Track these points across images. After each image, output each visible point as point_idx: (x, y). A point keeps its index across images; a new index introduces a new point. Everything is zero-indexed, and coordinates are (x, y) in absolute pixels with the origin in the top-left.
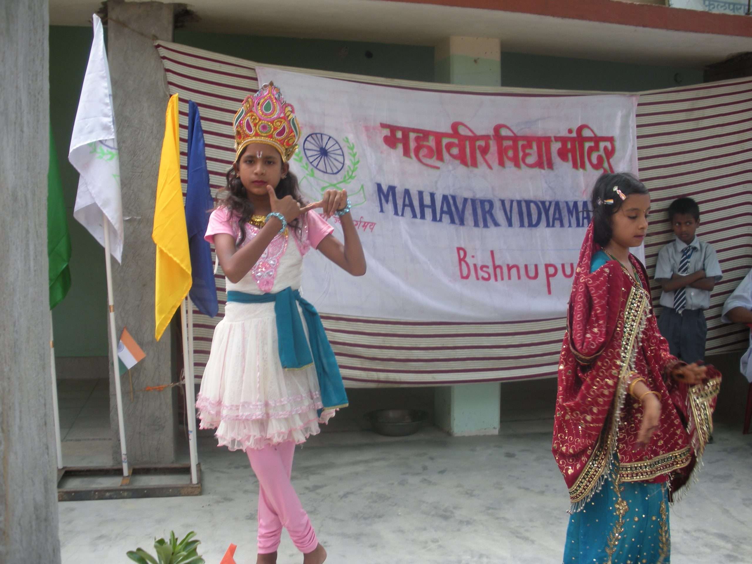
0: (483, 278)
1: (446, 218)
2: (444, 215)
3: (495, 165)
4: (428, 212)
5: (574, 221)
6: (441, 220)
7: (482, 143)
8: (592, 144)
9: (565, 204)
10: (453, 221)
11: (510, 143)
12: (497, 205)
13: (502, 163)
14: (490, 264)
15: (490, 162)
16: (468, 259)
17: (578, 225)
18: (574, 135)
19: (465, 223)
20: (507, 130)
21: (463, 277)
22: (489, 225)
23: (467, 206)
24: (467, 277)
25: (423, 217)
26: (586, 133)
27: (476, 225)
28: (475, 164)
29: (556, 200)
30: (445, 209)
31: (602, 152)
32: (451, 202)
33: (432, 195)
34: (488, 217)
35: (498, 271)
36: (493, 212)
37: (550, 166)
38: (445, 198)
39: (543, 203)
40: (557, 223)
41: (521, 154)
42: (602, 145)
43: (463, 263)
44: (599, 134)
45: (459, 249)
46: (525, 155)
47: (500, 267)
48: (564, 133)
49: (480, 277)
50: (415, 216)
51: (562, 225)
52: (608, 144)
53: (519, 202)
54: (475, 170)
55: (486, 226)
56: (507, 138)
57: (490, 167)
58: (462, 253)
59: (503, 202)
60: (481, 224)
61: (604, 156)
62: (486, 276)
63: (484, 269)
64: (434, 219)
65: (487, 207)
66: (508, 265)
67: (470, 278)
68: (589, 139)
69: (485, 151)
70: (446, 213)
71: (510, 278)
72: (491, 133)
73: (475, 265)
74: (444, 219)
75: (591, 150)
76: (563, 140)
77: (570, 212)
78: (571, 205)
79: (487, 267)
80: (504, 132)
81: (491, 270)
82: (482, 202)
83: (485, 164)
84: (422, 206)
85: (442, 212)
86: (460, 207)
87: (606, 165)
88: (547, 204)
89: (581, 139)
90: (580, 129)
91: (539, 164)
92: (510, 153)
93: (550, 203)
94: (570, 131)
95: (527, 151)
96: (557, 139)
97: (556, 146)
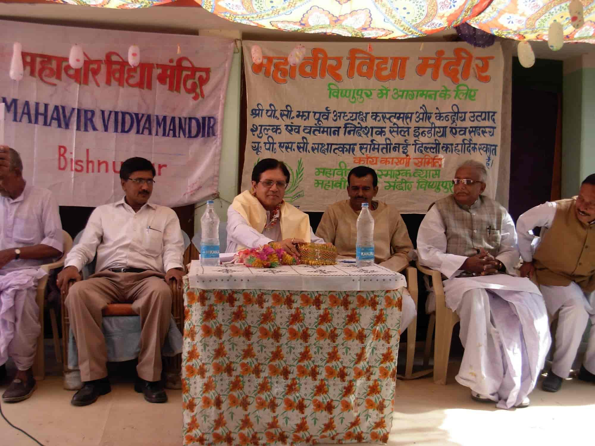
0: (76, 170)
1: (55, 123)
2: (53, 121)
3: (102, 83)
4: (41, 119)
5: (161, 131)
6: (50, 125)
7: (95, 66)
8: (189, 73)
9: (155, 117)
10: (60, 126)
11: (118, 67)
12: (98, 114)
13: (108, 82)
14: (85, 160)
15: (99, 82)
16: (66, 155)
17: (164, 135)
18: (174, 64)
19: (70, 127)
20: (118, 57)
21: (60, 169)
22: (89, 129)
23: (73, 114)
24: (64, 169)
25: (36, 122)
26: (185, 64)
27: (78, 129)
28: (86, 82)
29: (148, 113)
30: (55, 116)
31: (196, 80)
32: (61, 110)
33: (46, 106)
34: (89, 123)
35: (90, 165)
36: (94, 120)
37: (149, 87)
38: (56, 108)
39: (137, 115)
40: (146, 132)
41: (126, 76)
42: (198, 74)
43: (62, 158)
44: (197, 65)
45: (60, 147)
46: (130, 77)
47: (92, 162)
48: (166, 62)
49: (73, 168)
50: (30, 121)
51: (150, 133)
52: (204, 74)
53: (116, 113)
54: (86, 87)
55: (86, 130)
56: (116, 63)
57: (98, 85)
58: (62, 150)
59: (103, 112)
60: (82, 128)
61: (198, 83)
62: (79, 168)
63: (80, 163)
64: (45, 124)
65: (89, 115)
66: (99, 161)
67: (66, 169)
68: (187, 69)
69: (95, 72)
70: (55, 119)
71: (99, 171)
72: (103, 58)
73: (72, 160)
74: (53, 124)
75: (187, 77)
76: (164, 67)
77: (158, 124)
78: (161, 119)
79: (82, 161)
80: (114, 58)
81: (84, 165)
82: (86, 112)
83: (94, 83)
84: (37, 113)
85: (52, 118)
86: (68, 114)
87: (198, 90)
88: (140, 116)
89: (179, 67)
90: (180, 60)
91: (140, 85)
92: (117, 75)
93: (143, 115)
94: (171, 61)
95: (132, 74)
96: (158, 66)
97: (157, 72)
